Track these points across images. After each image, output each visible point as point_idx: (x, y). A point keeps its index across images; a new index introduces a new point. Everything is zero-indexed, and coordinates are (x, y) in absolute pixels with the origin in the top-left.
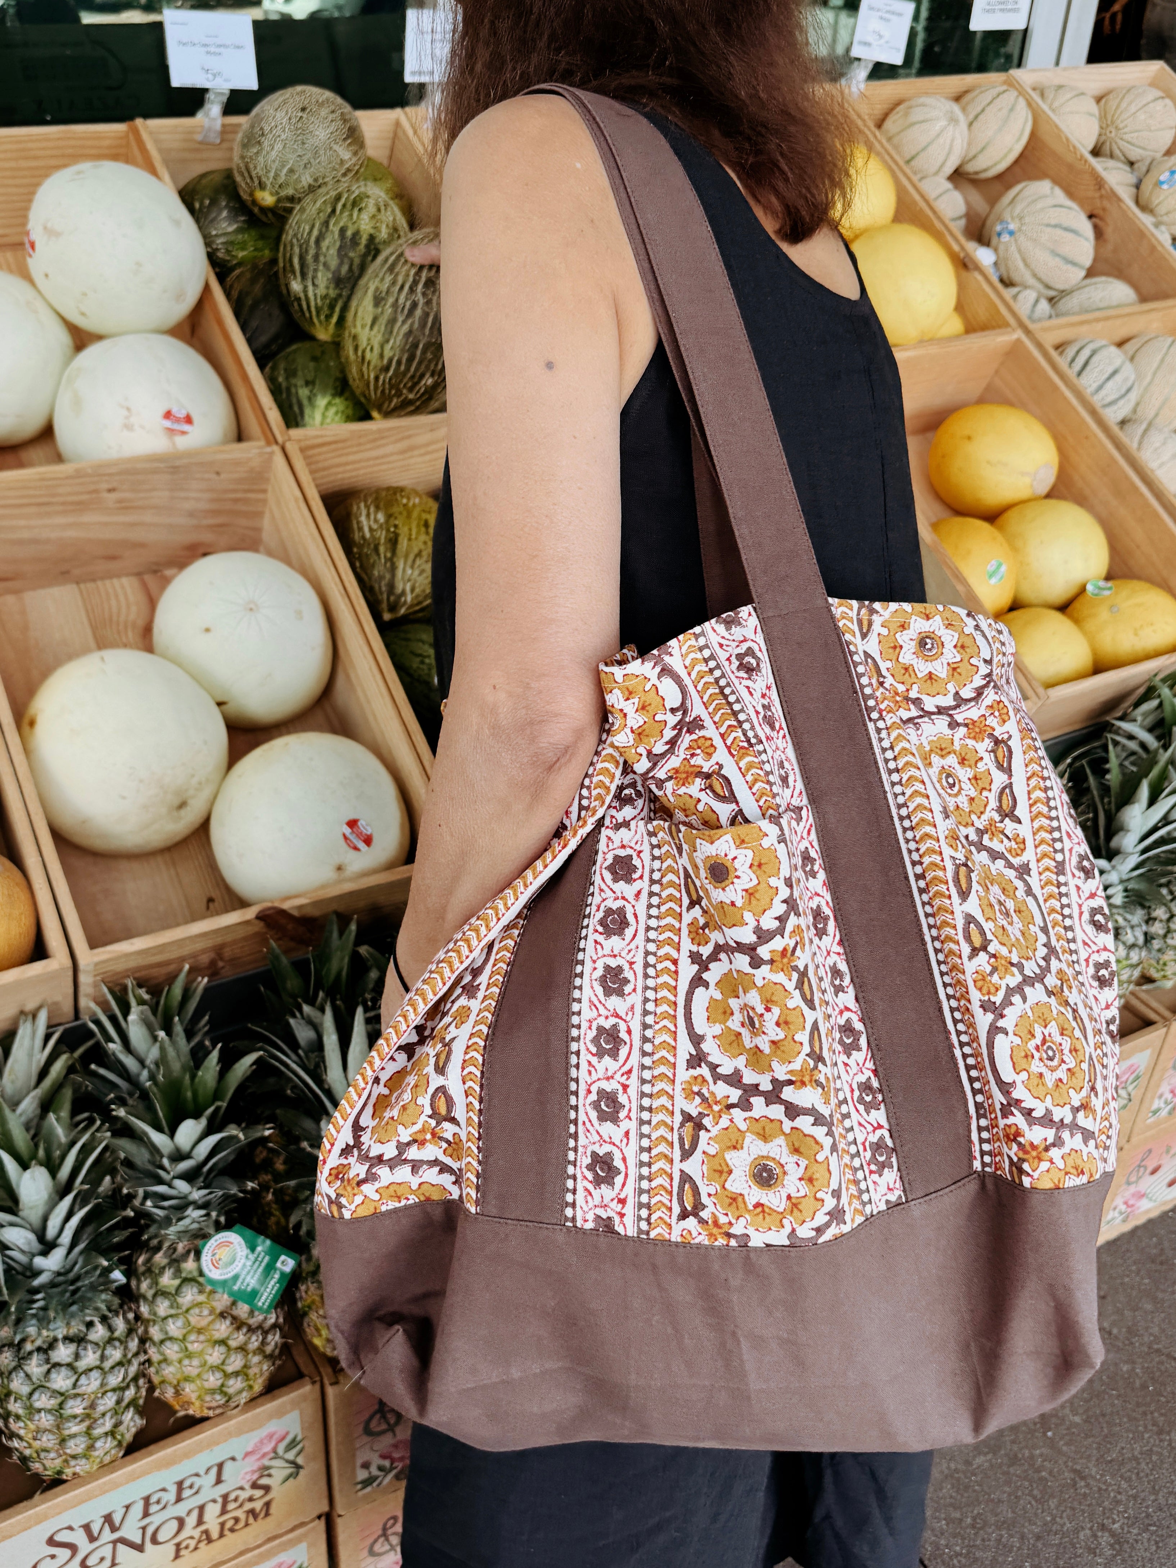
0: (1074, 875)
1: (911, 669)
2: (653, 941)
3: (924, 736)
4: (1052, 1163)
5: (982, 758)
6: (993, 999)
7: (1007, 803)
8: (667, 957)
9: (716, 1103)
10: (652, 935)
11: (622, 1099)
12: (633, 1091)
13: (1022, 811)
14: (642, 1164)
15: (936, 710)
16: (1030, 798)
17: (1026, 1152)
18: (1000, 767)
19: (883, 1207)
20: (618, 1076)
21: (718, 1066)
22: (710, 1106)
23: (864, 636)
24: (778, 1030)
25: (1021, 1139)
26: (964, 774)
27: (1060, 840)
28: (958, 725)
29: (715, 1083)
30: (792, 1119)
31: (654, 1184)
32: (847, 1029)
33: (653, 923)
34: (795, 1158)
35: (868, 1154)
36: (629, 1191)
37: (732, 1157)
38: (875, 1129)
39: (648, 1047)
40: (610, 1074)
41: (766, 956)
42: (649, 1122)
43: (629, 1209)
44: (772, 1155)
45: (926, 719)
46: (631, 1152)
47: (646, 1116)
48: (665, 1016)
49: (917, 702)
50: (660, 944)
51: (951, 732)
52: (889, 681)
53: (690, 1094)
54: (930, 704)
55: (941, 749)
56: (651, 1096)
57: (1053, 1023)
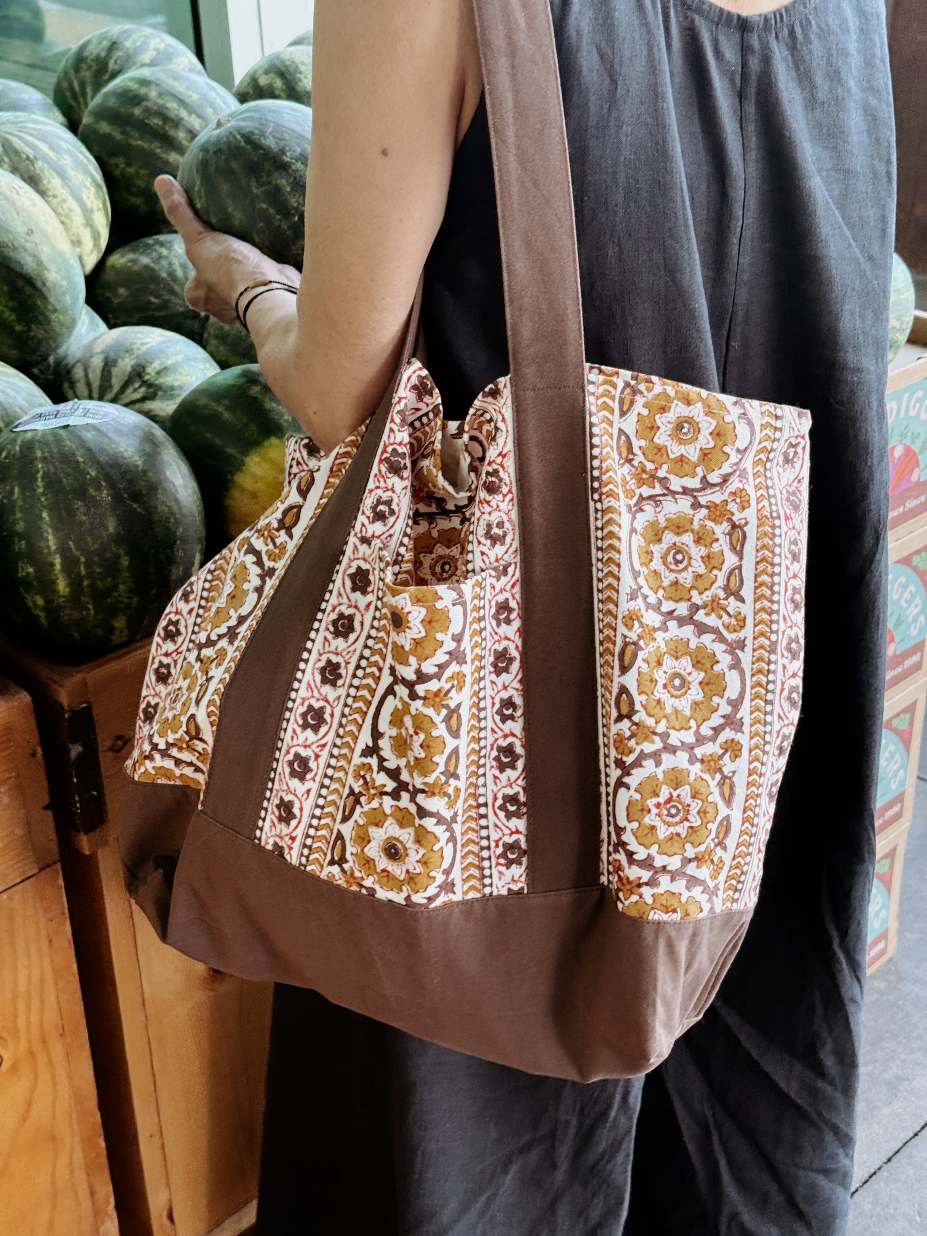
0: (783, 656)
1: (663, 451)
2: (370, 648)
3: (662, 514)
4: (641, 897)
5: (717, 540)
6: (624, 759)
7: (734, 583)
8: (376, 664)
9: (374, 788)
10: (370, 642)
11: (312, 764)
12: (322, 761)
13: (747, 592)
14: (313, 816)
15: (681, 490)
16: (756, 581)
17: (623, 884)
18: (733, 549)
19: (504, 892)
20: (314, 747)
21: (385, 760)
22: (368, 789)
23: (623, 413)
24: (421, 751)
25: (621, 873)
26: (697, 552)
27: (777, 622)
28: (701, 506)
29: (378, 772)
30: (421, 818)
31: (319, 833)
32: (508, 750)
33: (374, 633)
34: (416, 846)
35: (500, 850)
36: (299, 833)
37: (373, 832)
38: (512, 833)
39: (341, 731)
40: (308, 743)
41: (421, 694)
42: (328, 787)
43: (296, 845)
44: (401, 838)
45: (669, 498)
46: (308, 805)
47: (327, 782)
48: (359, 710)
49: (664, 481)
50: (374, 652)
51: (691, 512)
52: (640, 458)
53: (358, 776)
54: (676, 484)
55: (678, 527)
56: (334, 768)
57: (687, 788)
